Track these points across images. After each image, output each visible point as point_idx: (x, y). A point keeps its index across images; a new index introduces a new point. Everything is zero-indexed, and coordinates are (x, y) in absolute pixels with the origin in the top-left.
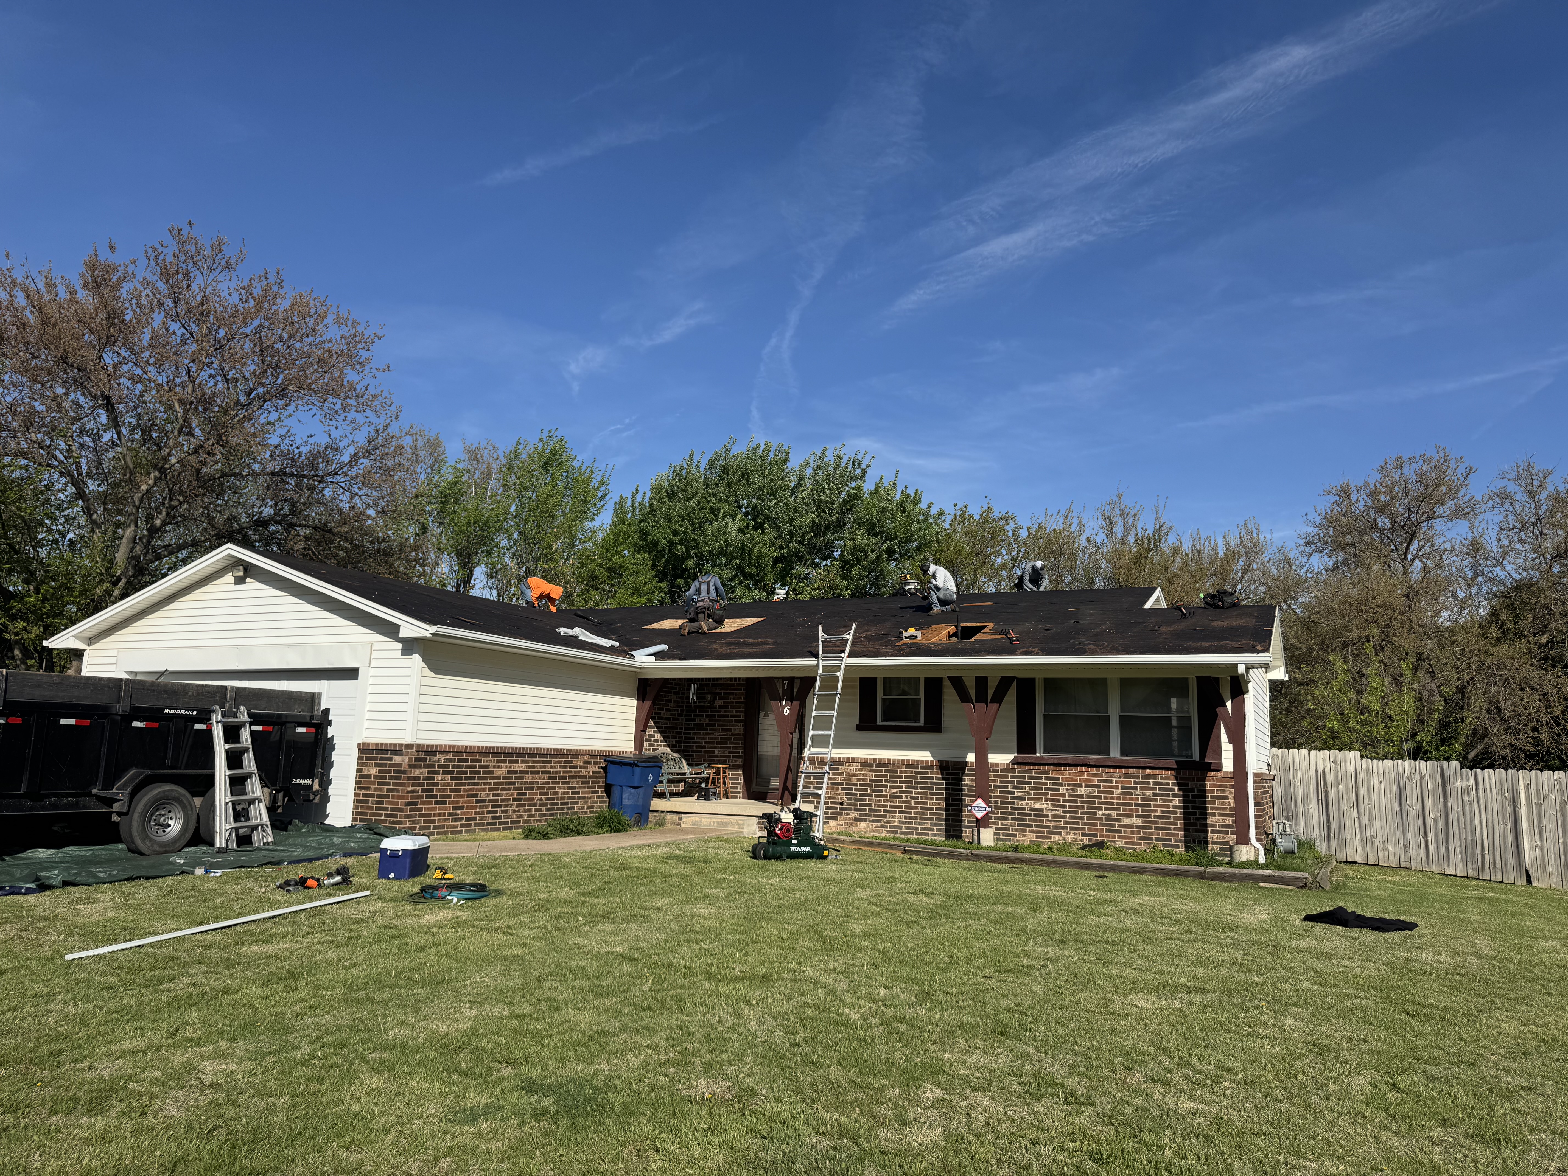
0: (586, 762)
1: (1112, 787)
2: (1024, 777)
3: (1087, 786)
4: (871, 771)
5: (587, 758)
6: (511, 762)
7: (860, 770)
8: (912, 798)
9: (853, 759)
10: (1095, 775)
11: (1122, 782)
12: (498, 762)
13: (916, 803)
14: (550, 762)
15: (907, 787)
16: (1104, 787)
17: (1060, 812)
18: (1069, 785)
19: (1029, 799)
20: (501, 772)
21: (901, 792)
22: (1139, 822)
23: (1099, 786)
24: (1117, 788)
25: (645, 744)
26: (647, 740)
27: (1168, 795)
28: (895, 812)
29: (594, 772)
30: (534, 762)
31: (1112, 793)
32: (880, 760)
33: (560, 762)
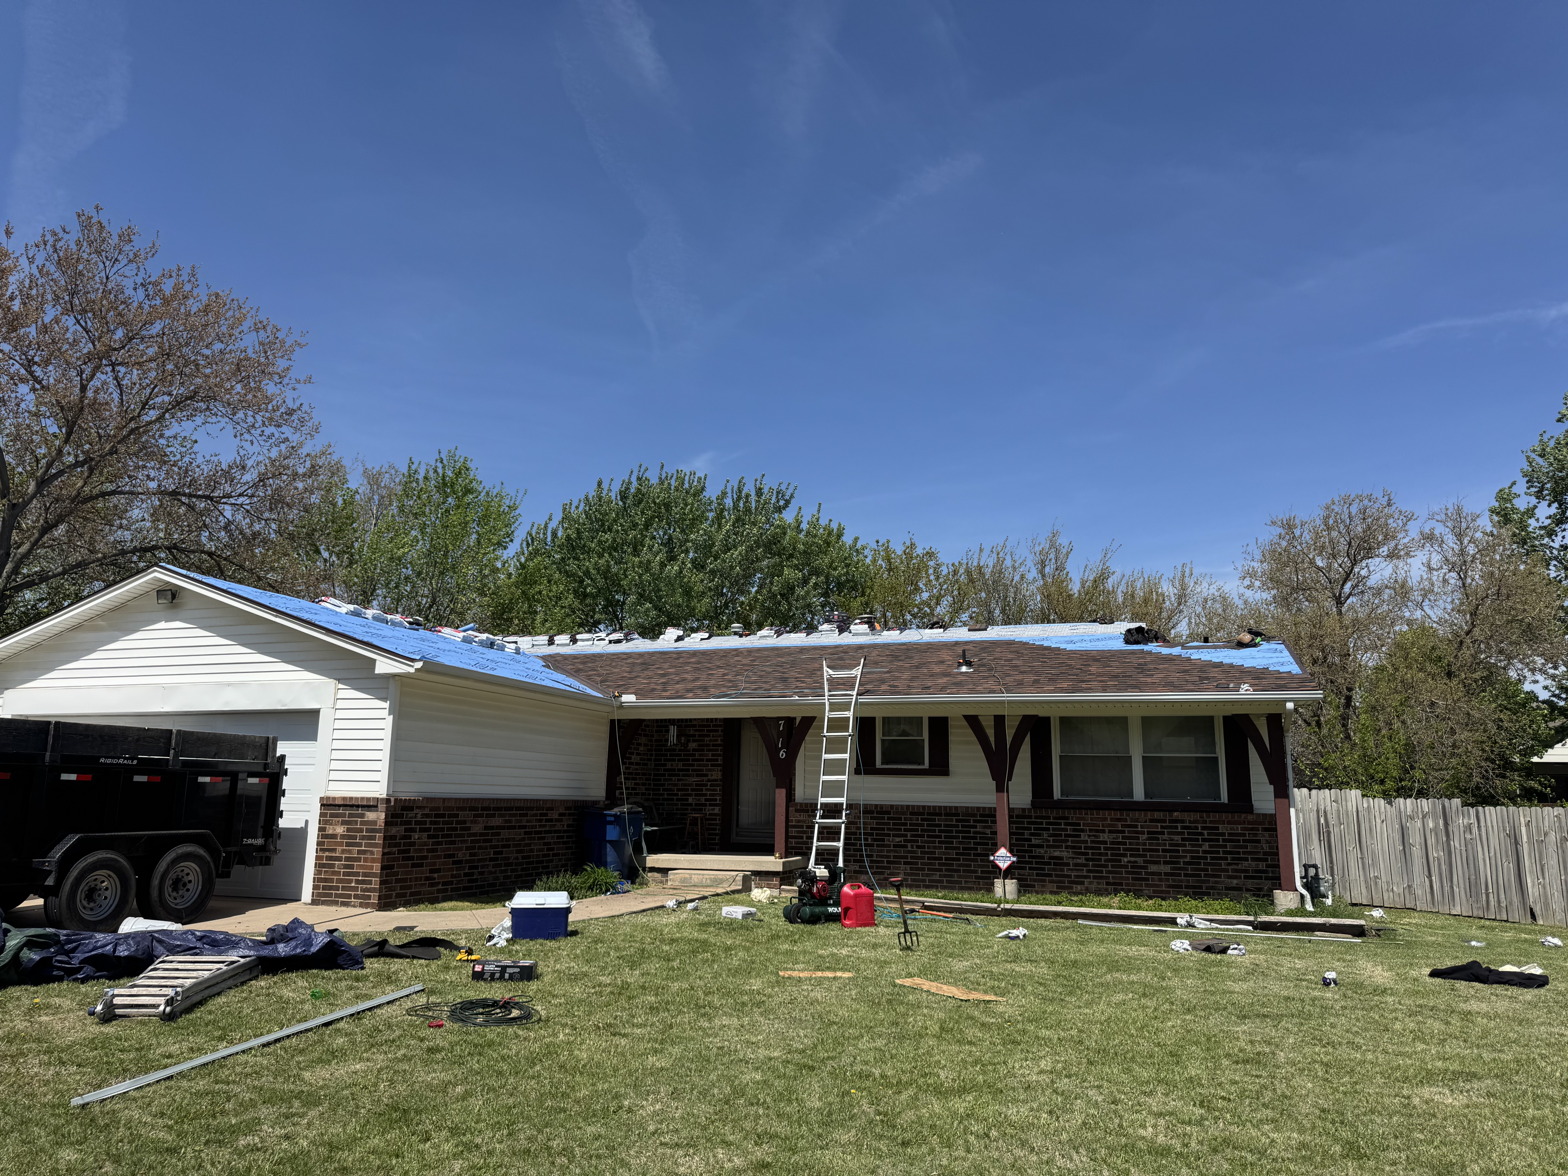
0: (560, 814)
1: (1137, 832)
2: (1042, 823)
3: (1110, 832)
4: (872, 818)
5: (562, 811)
6: (488, 816)
8: (918, 847)
10: (1118, 820)
11: (1148, 827)
12: (475, 816)
13: (923, 853)
15: (912, 836)
16: (1129, 832)
17: (1082, 860)
19: (1048, 846)
21: (906, 841)
23: (1124, 832)
24: (1143, 833)
27: (1198, 840)
30: (510, 815)
31: (1138, 838)
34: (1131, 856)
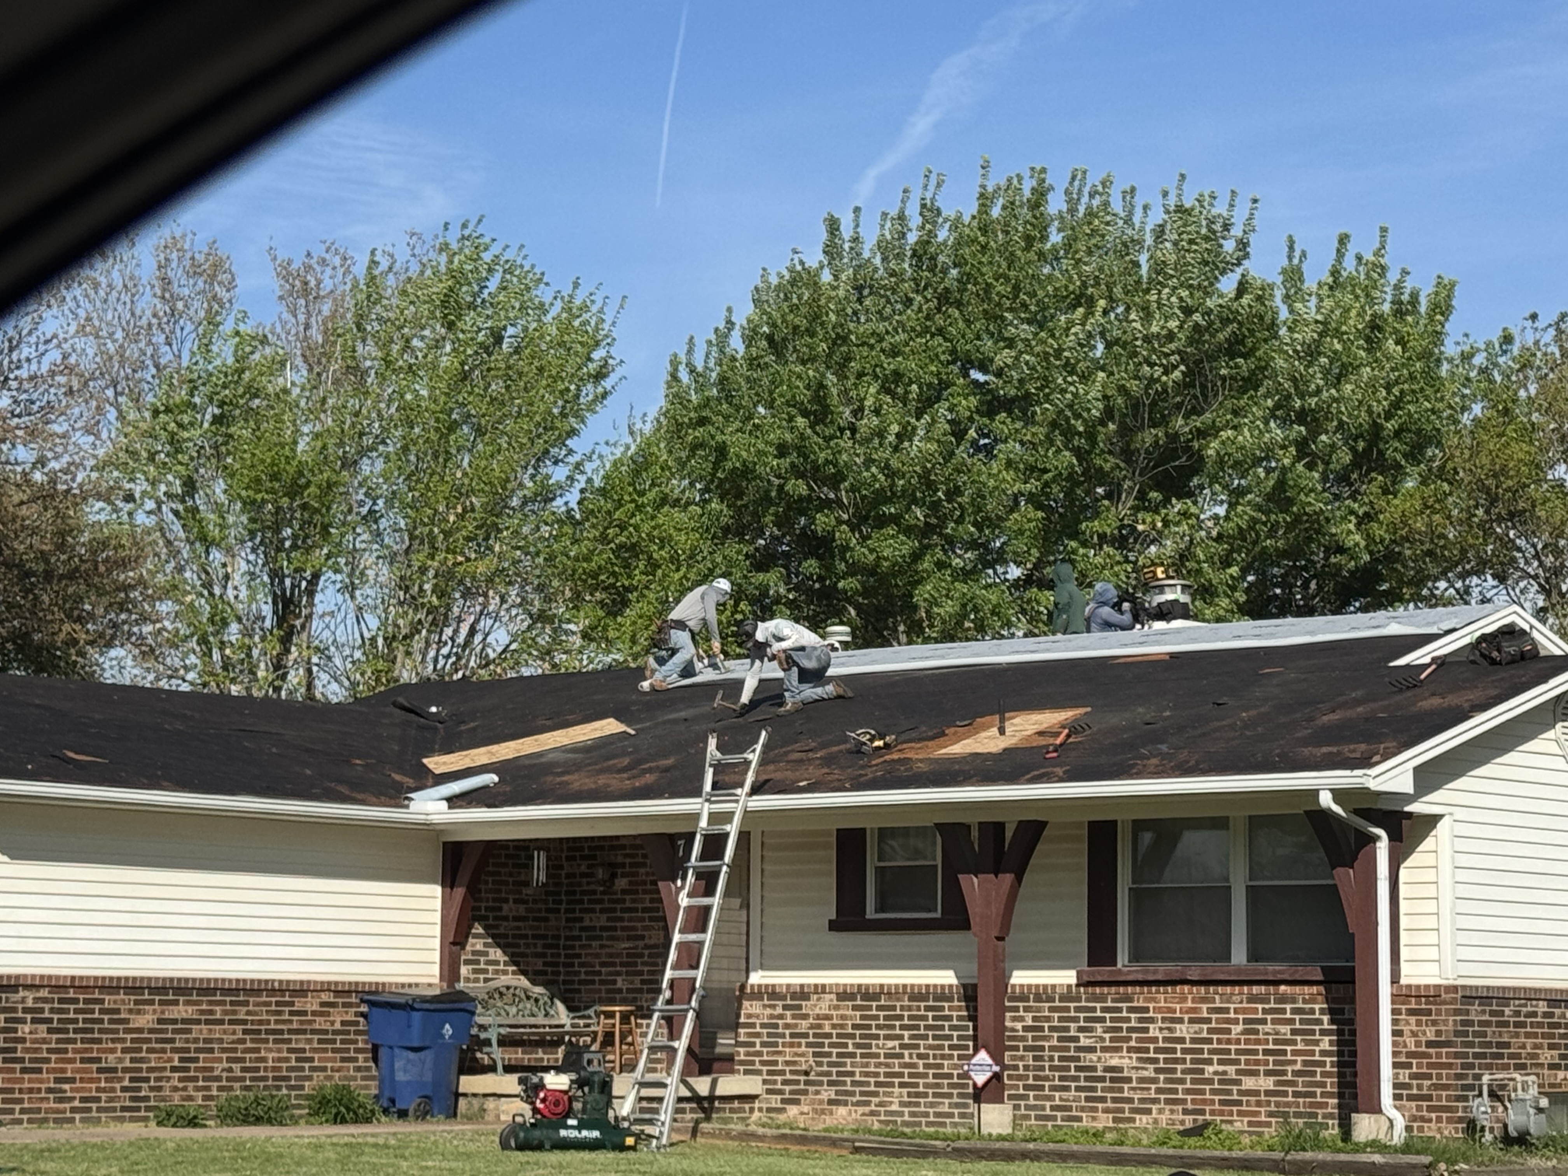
0: (323, 1004)
1: (1228, 1021)
2: (1094, 1009)
3: (1192, 1021)
4: (855, 1008)
5: (325, 997)
6: (162, 1003)
7: (837, 1008)
8: (920, 1056)
9: (824, 986)
10: (1204, 1000)
11: (1244, 1011)
12: (137, 1002)
13: (927, 1066)
14: (246, 1003)
15: (912, 1037)
16: (1218, 1021)
17: (1150, 1073)
18: (1164, 1020)
19: (1104, 1049)
20: (145, 1020)
21: (902, 1046)
22: (1267, 1083)
23: (1208, 1021)
24: (1236, 1022)
25: (464, 970)
26: (467, 962)
27: (1313, 1032)
28: (892, 1085)
29: (343, 1023)
30: (210, 1003)
31: (1229, 1031)
32: (867, 986)
33: (268, 1004)
34: (1221, 1062)
